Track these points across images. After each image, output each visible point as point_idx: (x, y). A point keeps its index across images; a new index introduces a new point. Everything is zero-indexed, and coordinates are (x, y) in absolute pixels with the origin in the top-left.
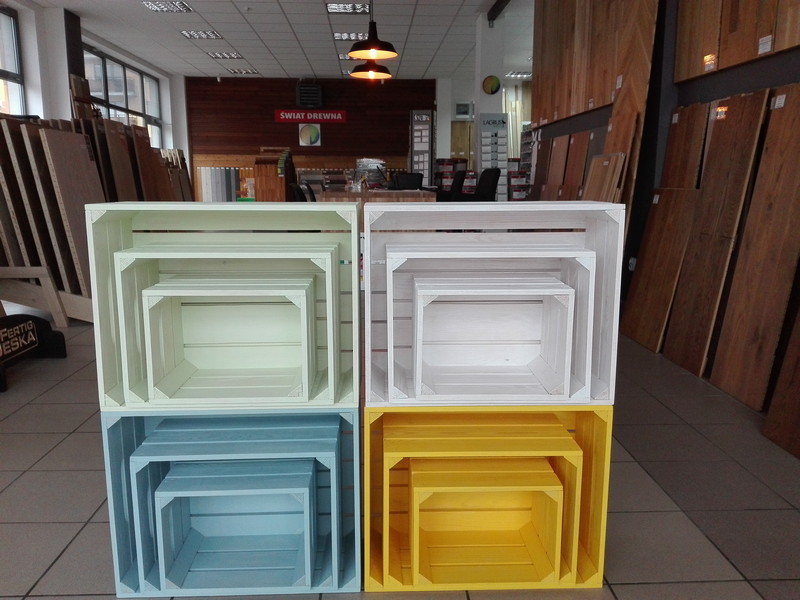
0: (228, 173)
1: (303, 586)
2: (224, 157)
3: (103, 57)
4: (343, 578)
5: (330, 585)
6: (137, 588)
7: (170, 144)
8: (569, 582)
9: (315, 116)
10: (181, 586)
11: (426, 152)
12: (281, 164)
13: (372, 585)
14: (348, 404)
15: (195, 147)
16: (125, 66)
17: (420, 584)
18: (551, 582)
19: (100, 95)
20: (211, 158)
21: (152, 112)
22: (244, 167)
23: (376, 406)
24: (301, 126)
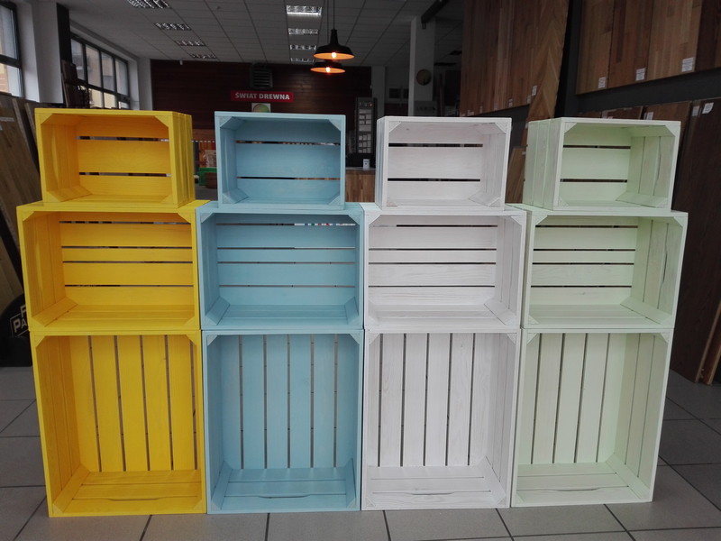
3: (83, 43)
9: (266, 96)
11: (369, 133)
16: (100, 50)
19: (82, 76)
24: (253, 104)
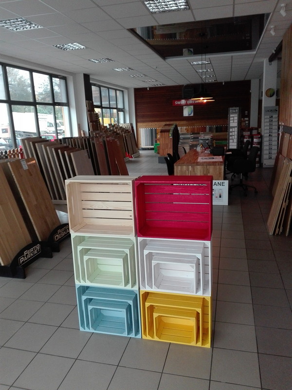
0: (152, 130)
1: (125, 334)
2: (150, 124)
3: (99, 87)
4: (136, 334)
5: (133, 335)
6: (85, 329)
7: (128, 121)
8: (199, 344)
9: (191, 101)
10: (95, 330)
11: (236, 127)
12: (171, 132)
13: (144, 337)
14: (136, 288)
15: (138, 120)
16: (108, 88)
17: (156, 339)
18: (193, 344)
19: (98, 104)
20: (145, 124)
21: (120, 106)
22: (159, 127)
23: (143, 290)
24: (184, 107)
